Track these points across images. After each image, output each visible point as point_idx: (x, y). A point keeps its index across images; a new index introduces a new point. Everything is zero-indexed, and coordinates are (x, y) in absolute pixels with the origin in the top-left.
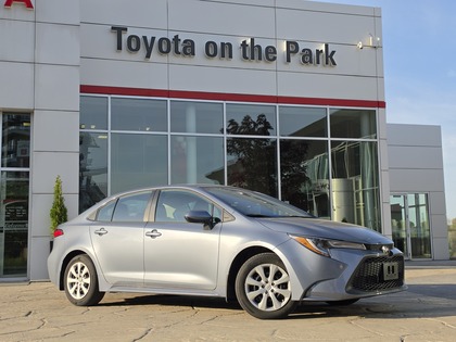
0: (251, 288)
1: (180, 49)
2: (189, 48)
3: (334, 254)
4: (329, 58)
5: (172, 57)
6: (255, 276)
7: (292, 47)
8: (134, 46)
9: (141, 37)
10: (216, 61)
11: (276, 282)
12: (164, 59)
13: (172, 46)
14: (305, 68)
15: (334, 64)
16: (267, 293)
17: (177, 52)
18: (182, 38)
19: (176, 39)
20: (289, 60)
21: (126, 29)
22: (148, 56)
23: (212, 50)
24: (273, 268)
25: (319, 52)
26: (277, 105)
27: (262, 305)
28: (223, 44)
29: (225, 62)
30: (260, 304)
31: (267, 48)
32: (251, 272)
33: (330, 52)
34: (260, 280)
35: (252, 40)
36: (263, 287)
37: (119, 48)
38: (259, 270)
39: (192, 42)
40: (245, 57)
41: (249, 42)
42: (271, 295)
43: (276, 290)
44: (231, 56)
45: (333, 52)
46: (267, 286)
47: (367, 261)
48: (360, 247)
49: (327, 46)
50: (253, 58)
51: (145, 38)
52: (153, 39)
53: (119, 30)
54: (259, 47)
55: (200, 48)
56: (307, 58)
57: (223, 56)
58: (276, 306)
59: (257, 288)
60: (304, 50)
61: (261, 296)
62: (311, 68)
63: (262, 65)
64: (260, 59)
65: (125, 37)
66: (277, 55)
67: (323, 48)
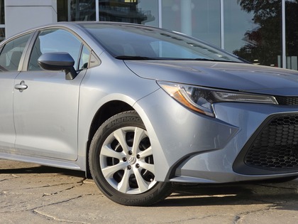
3: (220, 112)
6: (114, 144)
11: (143, 154)
16: (129, 168)
24: (138, 133)
27: (122, 186)
30: (120, 184)
32: (109, 139)
34: (120, 150)
36: (124, 160)
38: (119, 135)
42: (136, 171)
43: (143, 165)
46: (130, 158)
47: (275, 121)
48: (268, 100)
58: (143, 187)
59: (117, 161)
61: (122, 172)
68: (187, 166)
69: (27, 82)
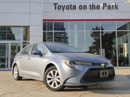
0: (49, 79)
1: (72, 8)
2: (75, 7)
4: (116, 7)
5: (70, 10)
7: (105, 5)
8: (59, 8)
9: (61, 6)
10: (82, 10)
11: (57, 77)
12: (68, 11)
13: (70, 7)
14: (109, 11)
15: (118, 9)
16: (54, 81)
17: (71, 9)
18: (73, 5)
19: (71, 5)
20: (104, 9)
21: (57, 4)
22: (63, 10)
23: (81, 7)
25: (113, 6)
26: (100, 22)
28: (84, 6)
29: (85, 11)
30: (52, 85)
31: (97, 6)
33: (116, 5)
35: (93, 4)
36: (53, 79)
37: (56, 9)
38: (51, 72)
39: (75, 6)
40: (90, 9)
41: (92, 4)
43: (57, 80)
44: (86, 9)
45: (117, 5)
49: (115, 4)
50: (93, 9)
51: (62, 6)
52: (65, 6)
53: (55, 4)
54: (95, 6)
55: (77, 7)
56: (109, 7)
57: (84, 9)
59: (51, 79)
60: (108, 6)
61: (52, 82)
62: (111, 10)
63: (96, 10)
64: (95, 9)
65: (57, 6)
66: (100, 7)
67: (114, 4)
68: (68, 81)
69: (30, 57)
